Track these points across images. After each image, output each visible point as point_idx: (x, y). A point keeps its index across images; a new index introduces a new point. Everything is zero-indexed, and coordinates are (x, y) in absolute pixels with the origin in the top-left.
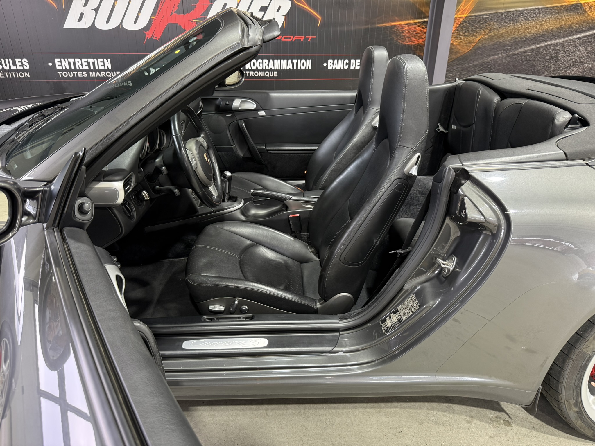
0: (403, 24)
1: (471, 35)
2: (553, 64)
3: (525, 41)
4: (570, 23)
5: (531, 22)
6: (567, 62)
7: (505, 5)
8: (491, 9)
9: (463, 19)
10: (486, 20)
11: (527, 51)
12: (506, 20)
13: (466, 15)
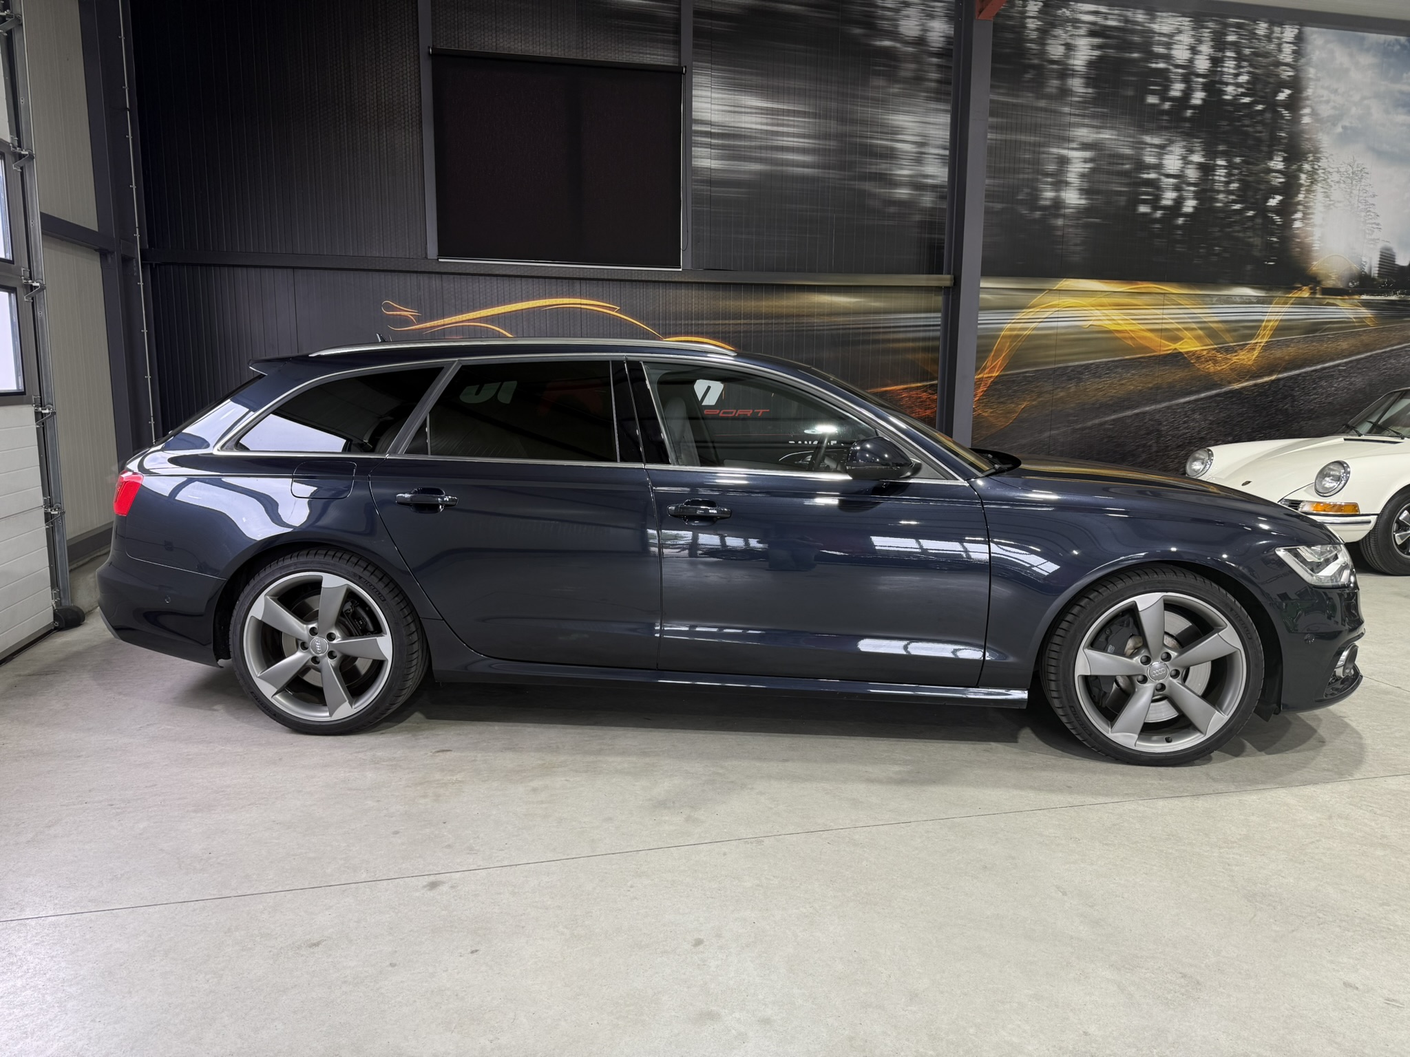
0: (900, 390)
1: (1009, 402)
2: (1153, 441)
3: (1099, 408)
4: (1169, 380)
5: (1104, 381)
6: (1178, 438)
7: (1057, 359)
8: (1035, 364)
9: (992, 380)
10: (1030, 379)
11: (1106, 422)
12: (1063, 379)
13: (997, 374)
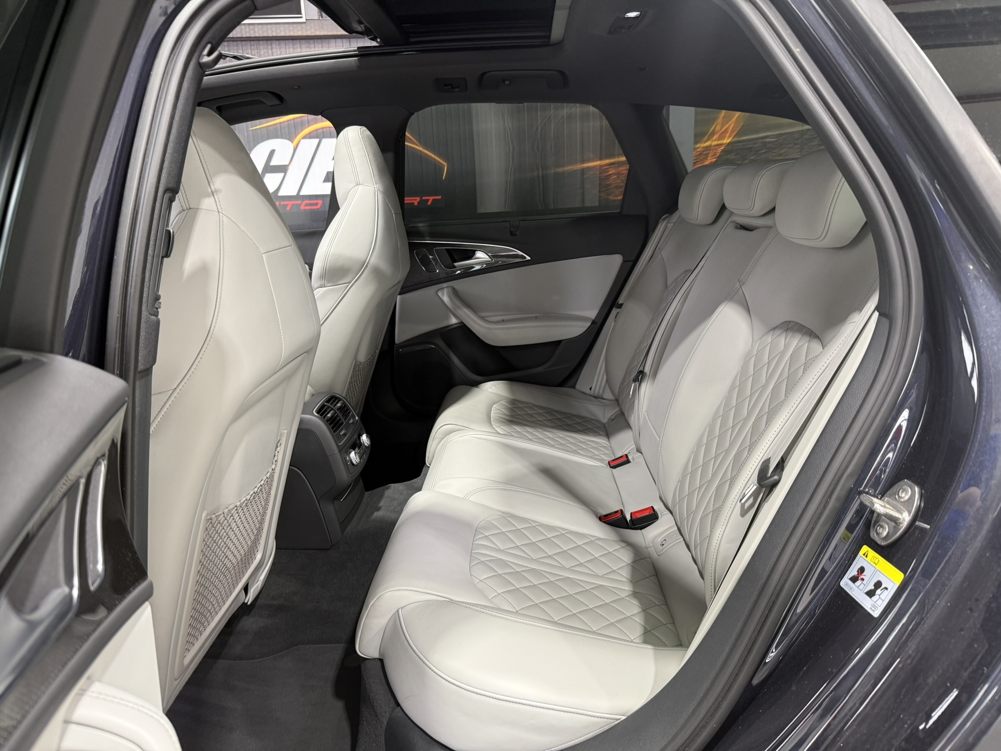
0: (606, 165)
9: (723, 148)
12: (813, 144)
13: (729, 141)
